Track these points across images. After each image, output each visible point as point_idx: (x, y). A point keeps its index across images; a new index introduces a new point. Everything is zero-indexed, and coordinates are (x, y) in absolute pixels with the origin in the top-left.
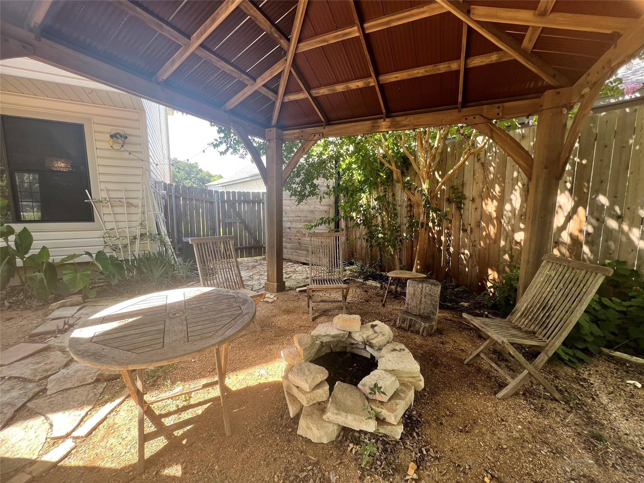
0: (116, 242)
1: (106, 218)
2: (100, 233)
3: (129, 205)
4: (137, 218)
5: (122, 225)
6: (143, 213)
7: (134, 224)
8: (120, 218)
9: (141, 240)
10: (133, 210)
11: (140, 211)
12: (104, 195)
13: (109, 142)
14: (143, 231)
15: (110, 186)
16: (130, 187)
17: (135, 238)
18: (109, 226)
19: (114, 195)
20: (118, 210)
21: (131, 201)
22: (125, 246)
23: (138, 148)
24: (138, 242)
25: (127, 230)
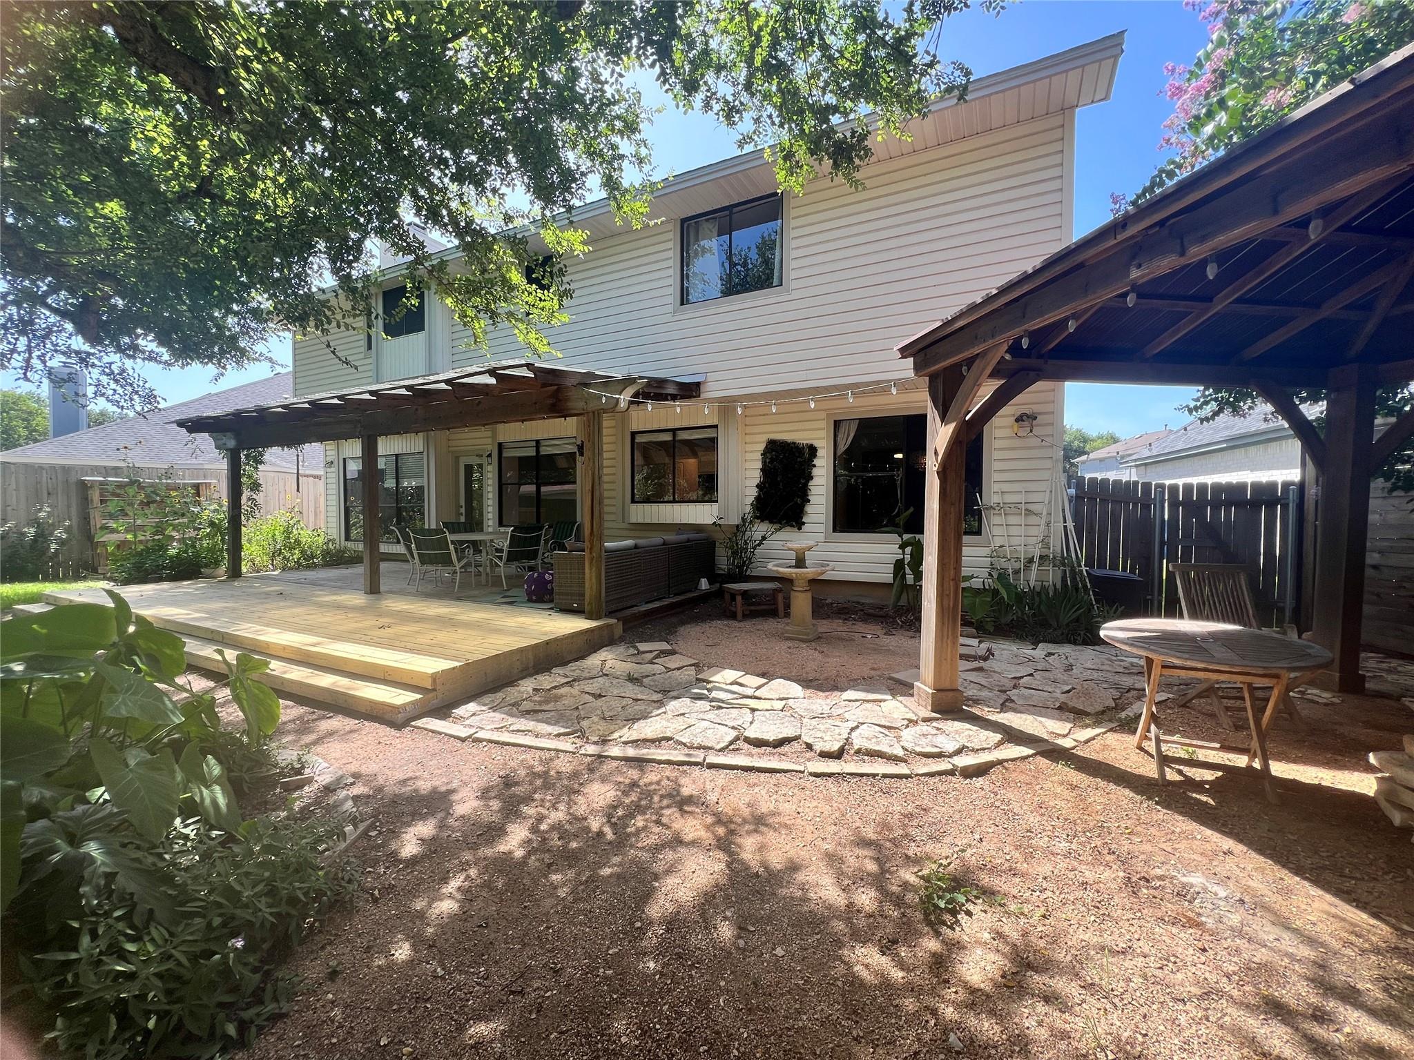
0: (1005, 565)
1: (996, 531)
2: (986, 551)
3: (1029, 512)
4: (1039, 532)
5: (1015, 541)
6: (1048, 524)
7: (1032, 540)
8: (1014, 531)
9: (1040, 565)
10: (1033, 520)
11: (1043, 522)
12: (996, 499)
13: (1012, 427)
14: (1045, 552)
15: (1005, 487)
16: (1031, 486)
17: (1031, 560)
18: (998, 541)
19: (1010, 499)
20: (1013, 520)
21: (1031, 507)
22: (1017, 572)
23: (1048, 430)
24: (1035, 567)
25: (1022, 549)
